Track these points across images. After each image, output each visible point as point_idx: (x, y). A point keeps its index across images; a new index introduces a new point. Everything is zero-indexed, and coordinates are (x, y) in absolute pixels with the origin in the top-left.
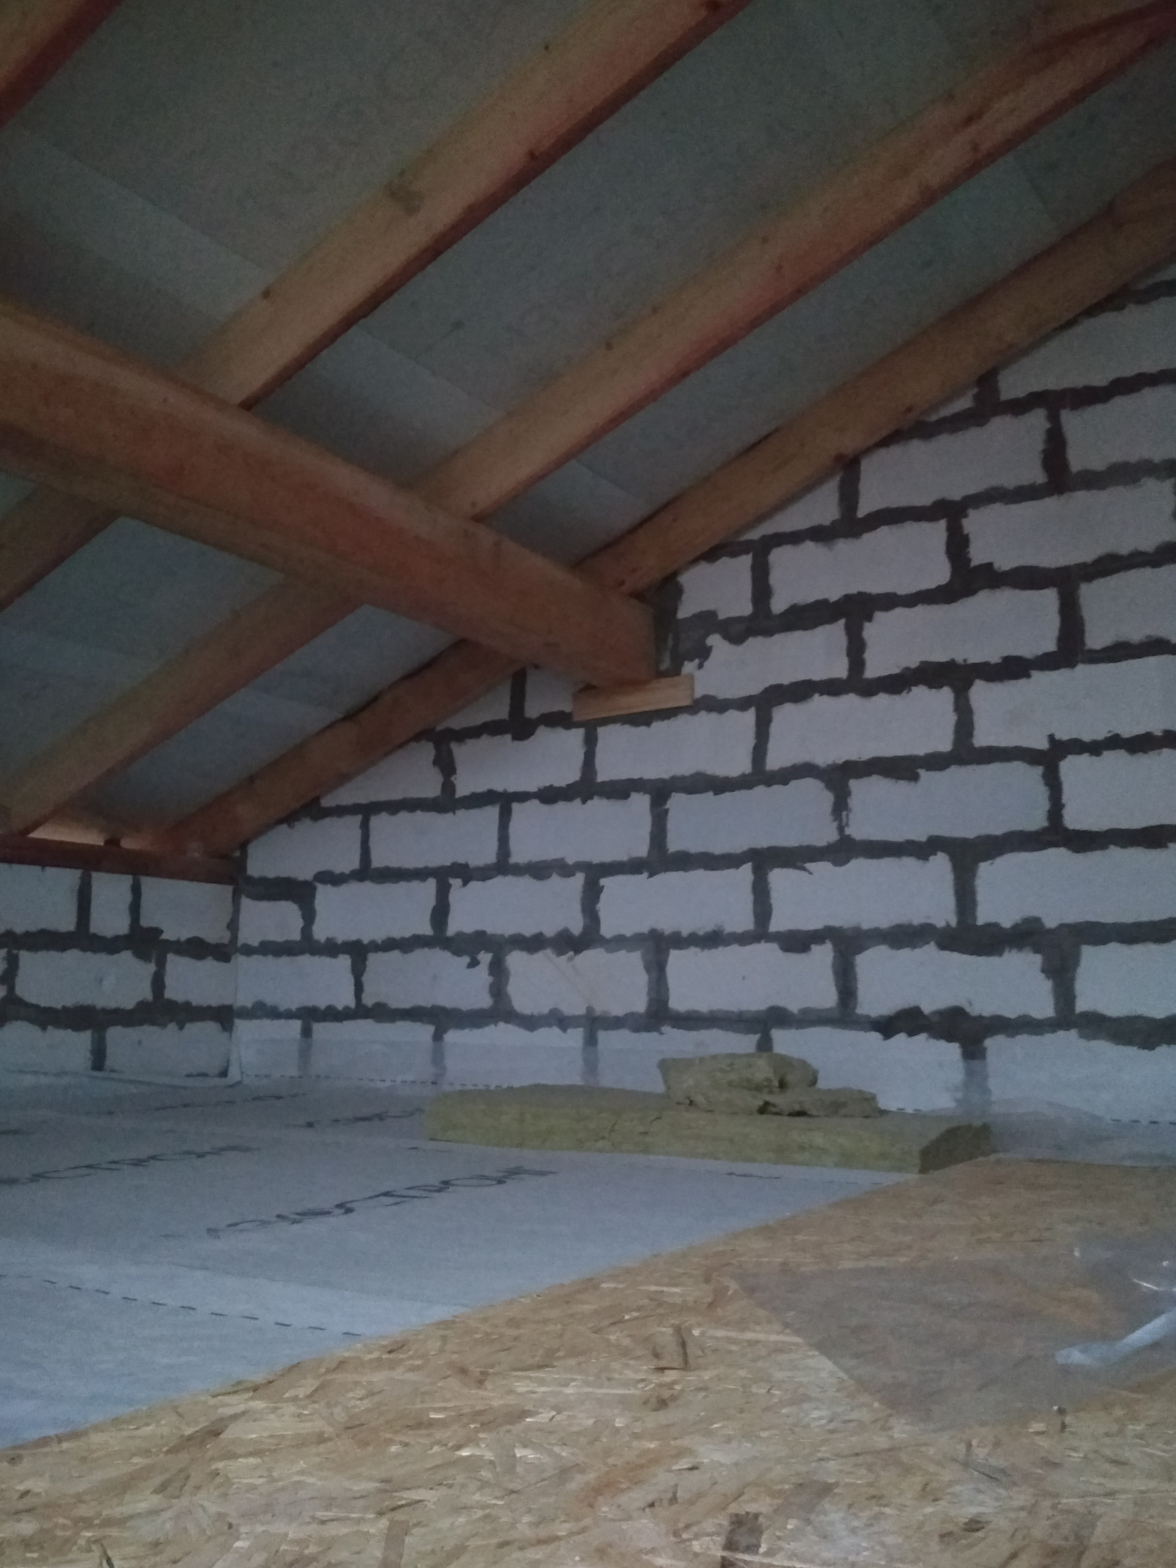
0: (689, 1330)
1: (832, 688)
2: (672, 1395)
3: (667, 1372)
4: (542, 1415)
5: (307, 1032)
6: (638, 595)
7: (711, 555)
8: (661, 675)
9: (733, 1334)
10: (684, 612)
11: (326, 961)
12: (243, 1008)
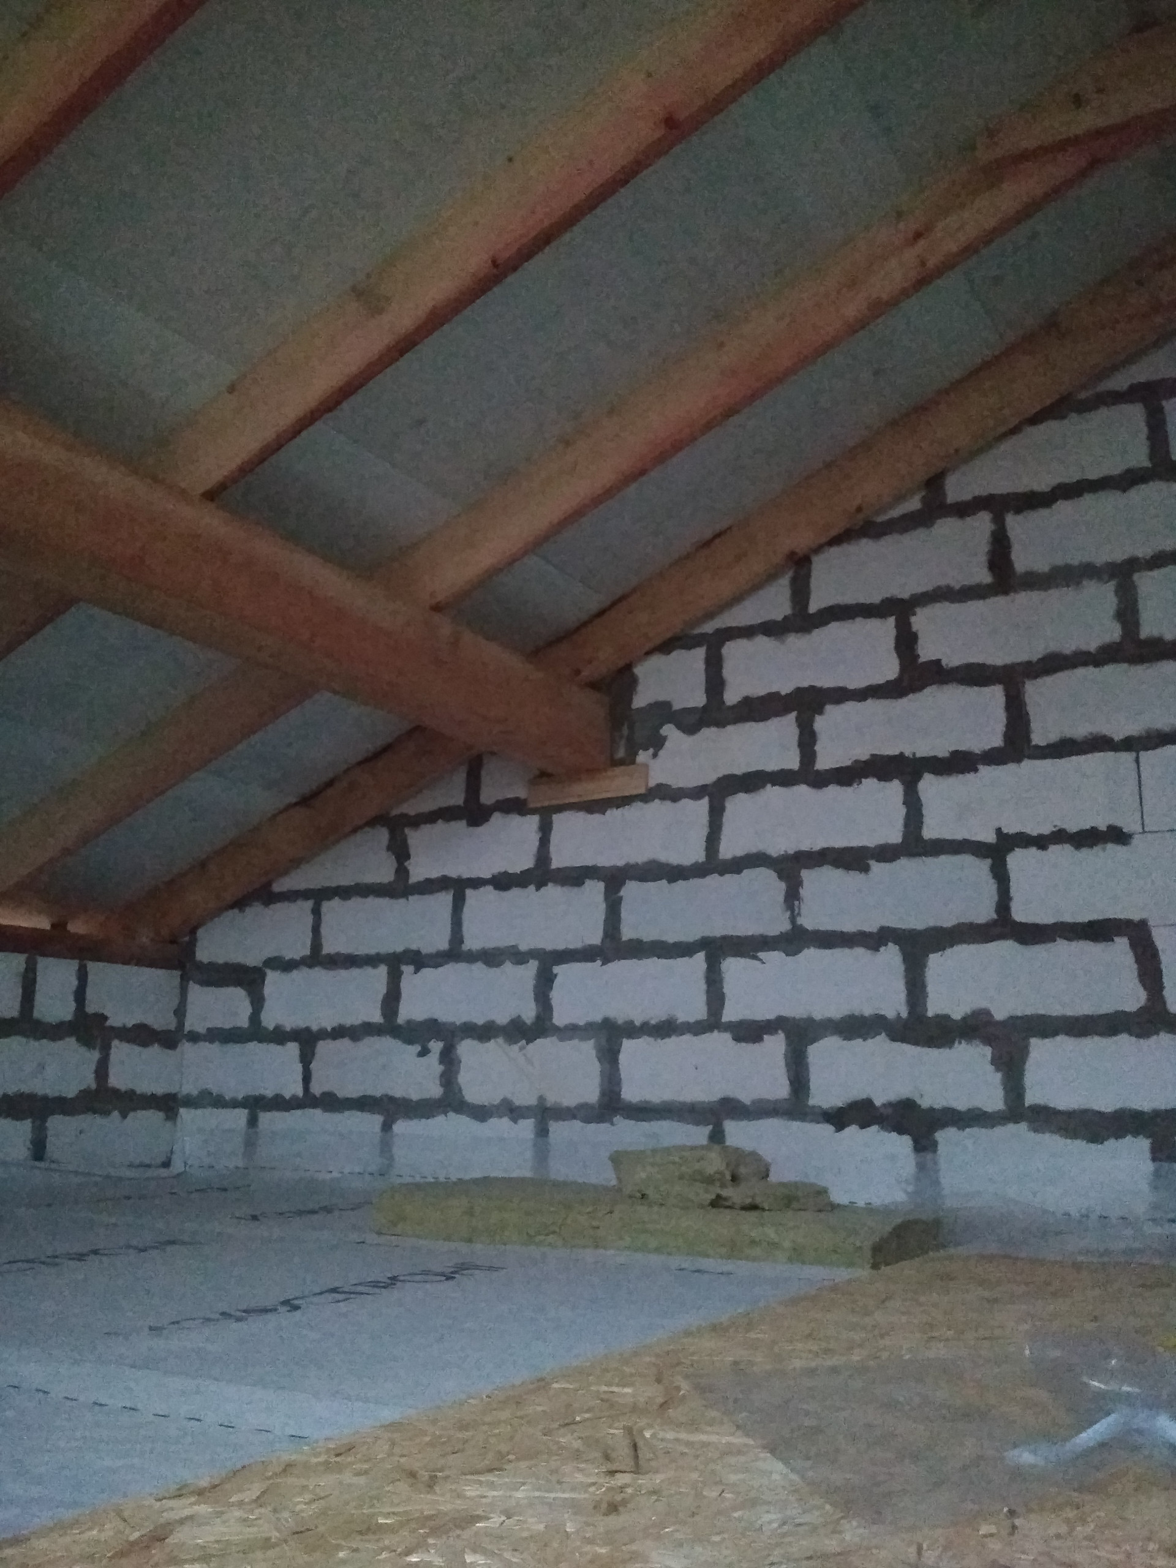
0: (641, 1431)
1: (784, 778)
2: (623, 1499)
3: (618, 1475)
4: (492, 1520)
5: (253, 1121)
6: (594, 685)
7: (666, 647)
8: (616, 763)
9: (683, 1436)
10: (640, 701)
11: (273, 1048)
12: (188, 1096)
